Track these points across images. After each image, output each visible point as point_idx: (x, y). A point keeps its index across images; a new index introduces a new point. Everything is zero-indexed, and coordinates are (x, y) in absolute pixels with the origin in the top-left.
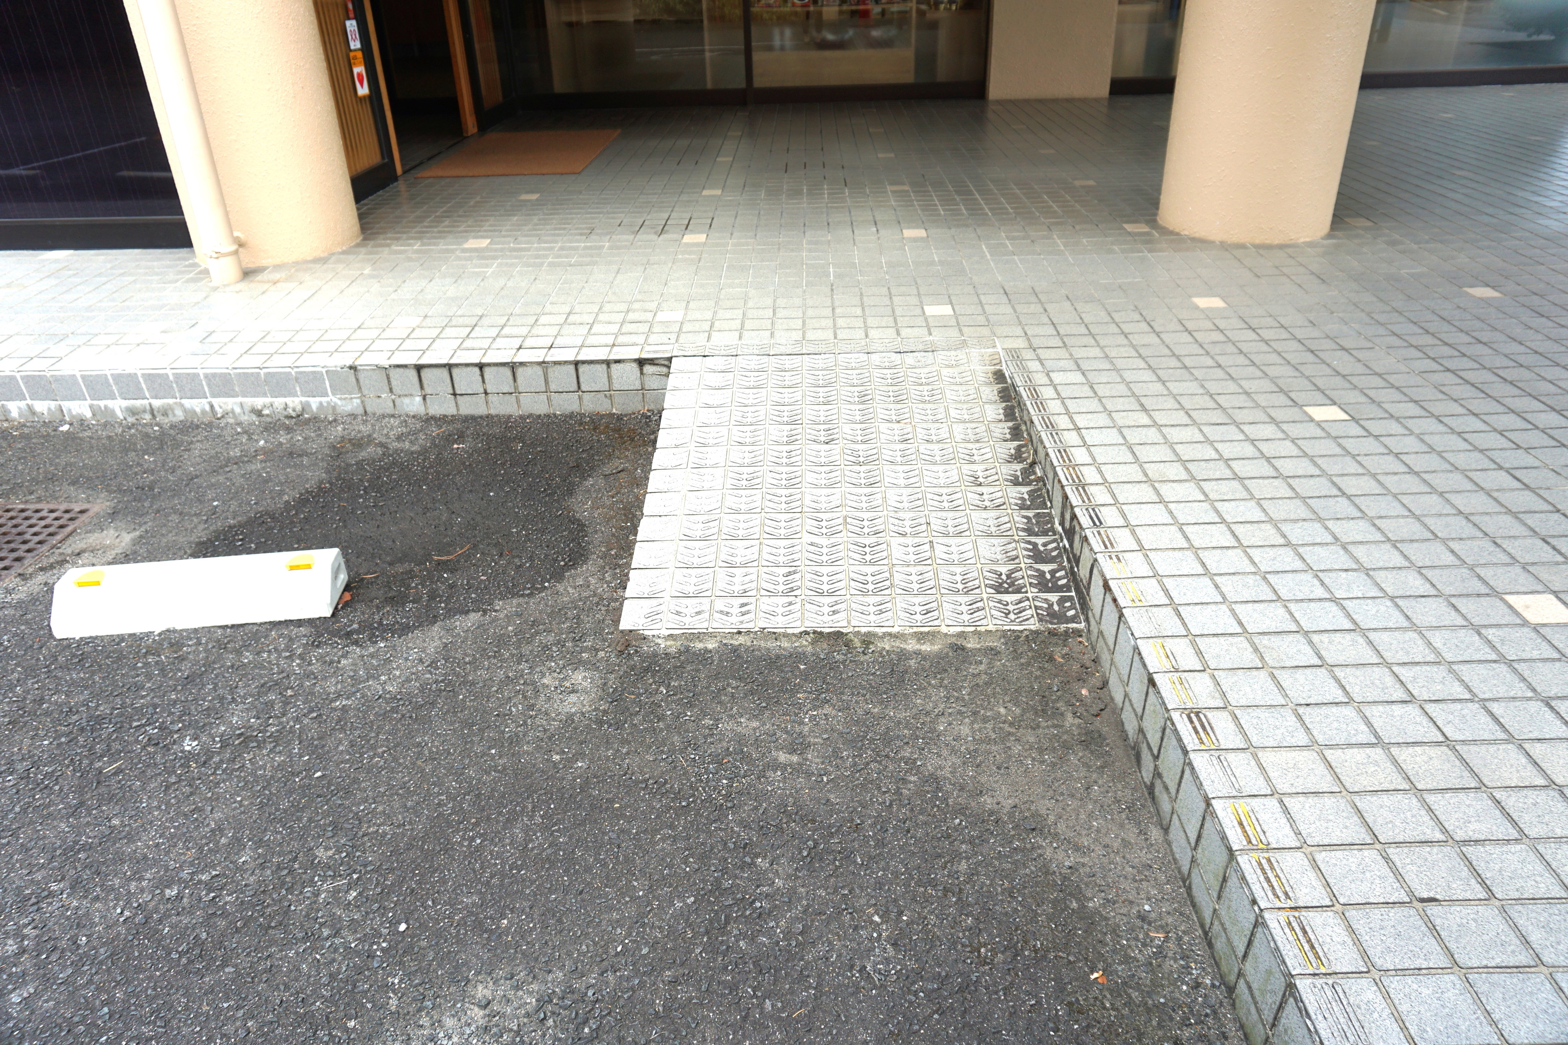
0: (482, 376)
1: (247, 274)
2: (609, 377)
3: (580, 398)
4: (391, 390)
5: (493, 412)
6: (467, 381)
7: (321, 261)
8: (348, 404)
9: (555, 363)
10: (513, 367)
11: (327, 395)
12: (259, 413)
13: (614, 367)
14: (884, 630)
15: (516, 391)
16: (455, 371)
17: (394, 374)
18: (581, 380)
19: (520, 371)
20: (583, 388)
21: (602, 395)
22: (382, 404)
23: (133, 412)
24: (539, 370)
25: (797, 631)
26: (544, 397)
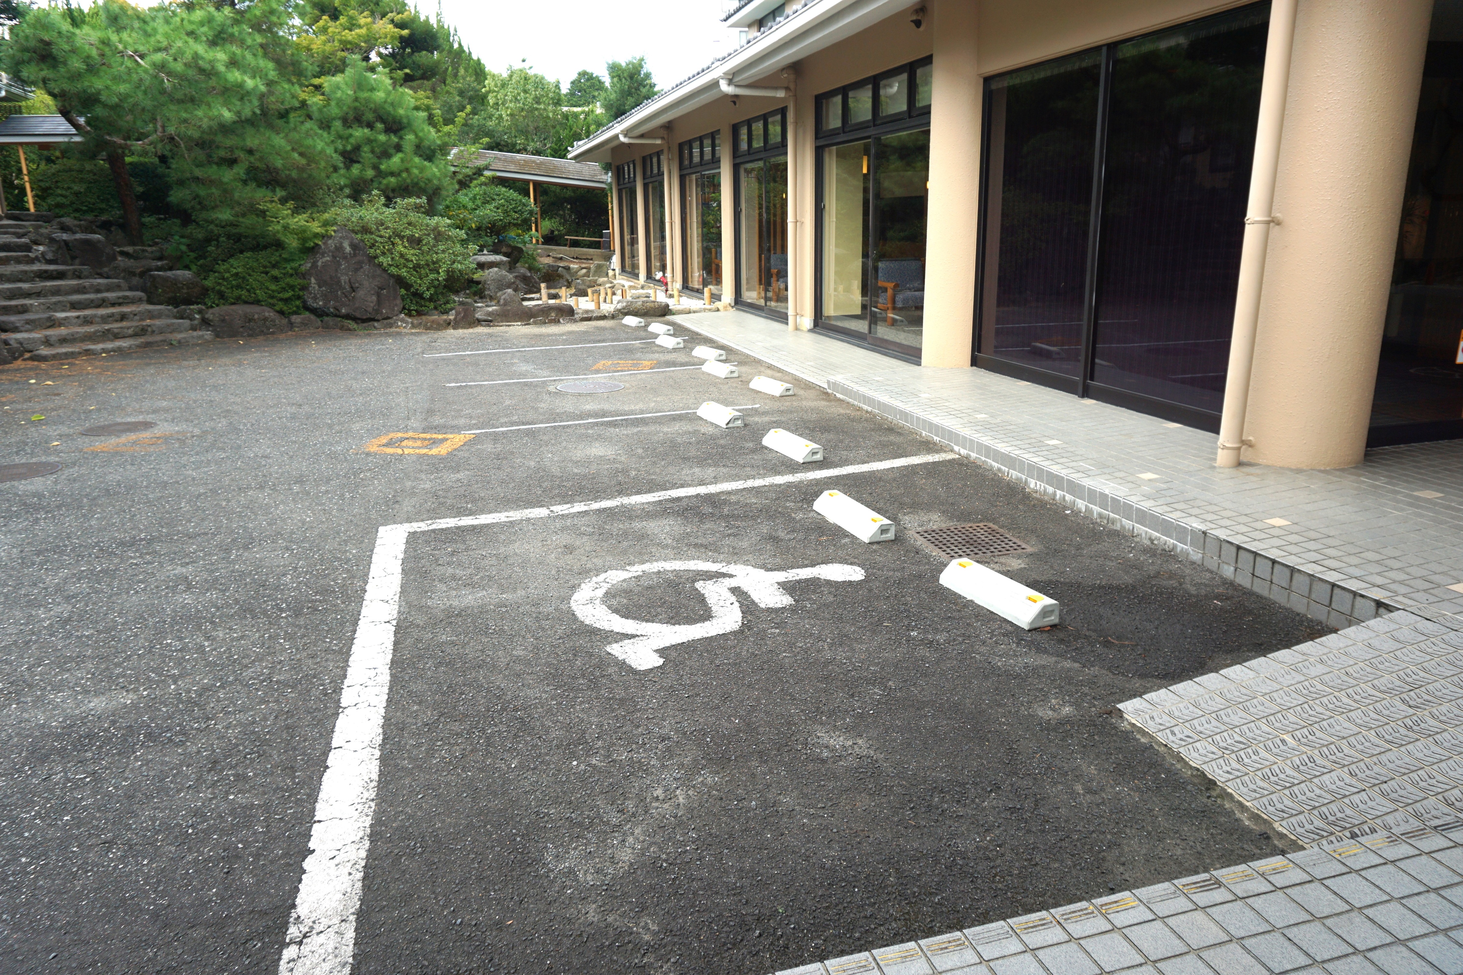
0: (1273, 568)
1: (1240, 464)
2: (1353, 605)
3: (1329, 612)
4: (1220, 556)
5: (1271, 597)
6: (1263, 569)
7: (1299, 471)
8: (1196, 556)
9: (1320, 579)
10: (1293, 570)
11: (1186, 544)
12: (1152, 540)
13: (1359, 599)
14: (1241, 799)
15: (1289, 589)
16: (1258, 559)
17: (1225, 546)
18: (1334, 599)
19: (1296, 575)
20: (1334, 606)
21: (1344, 617)
22: (1212, 563)
23: (1100, 516)
24: (1307, 580)
25: (1194, 765)
26: (1305, 600)
